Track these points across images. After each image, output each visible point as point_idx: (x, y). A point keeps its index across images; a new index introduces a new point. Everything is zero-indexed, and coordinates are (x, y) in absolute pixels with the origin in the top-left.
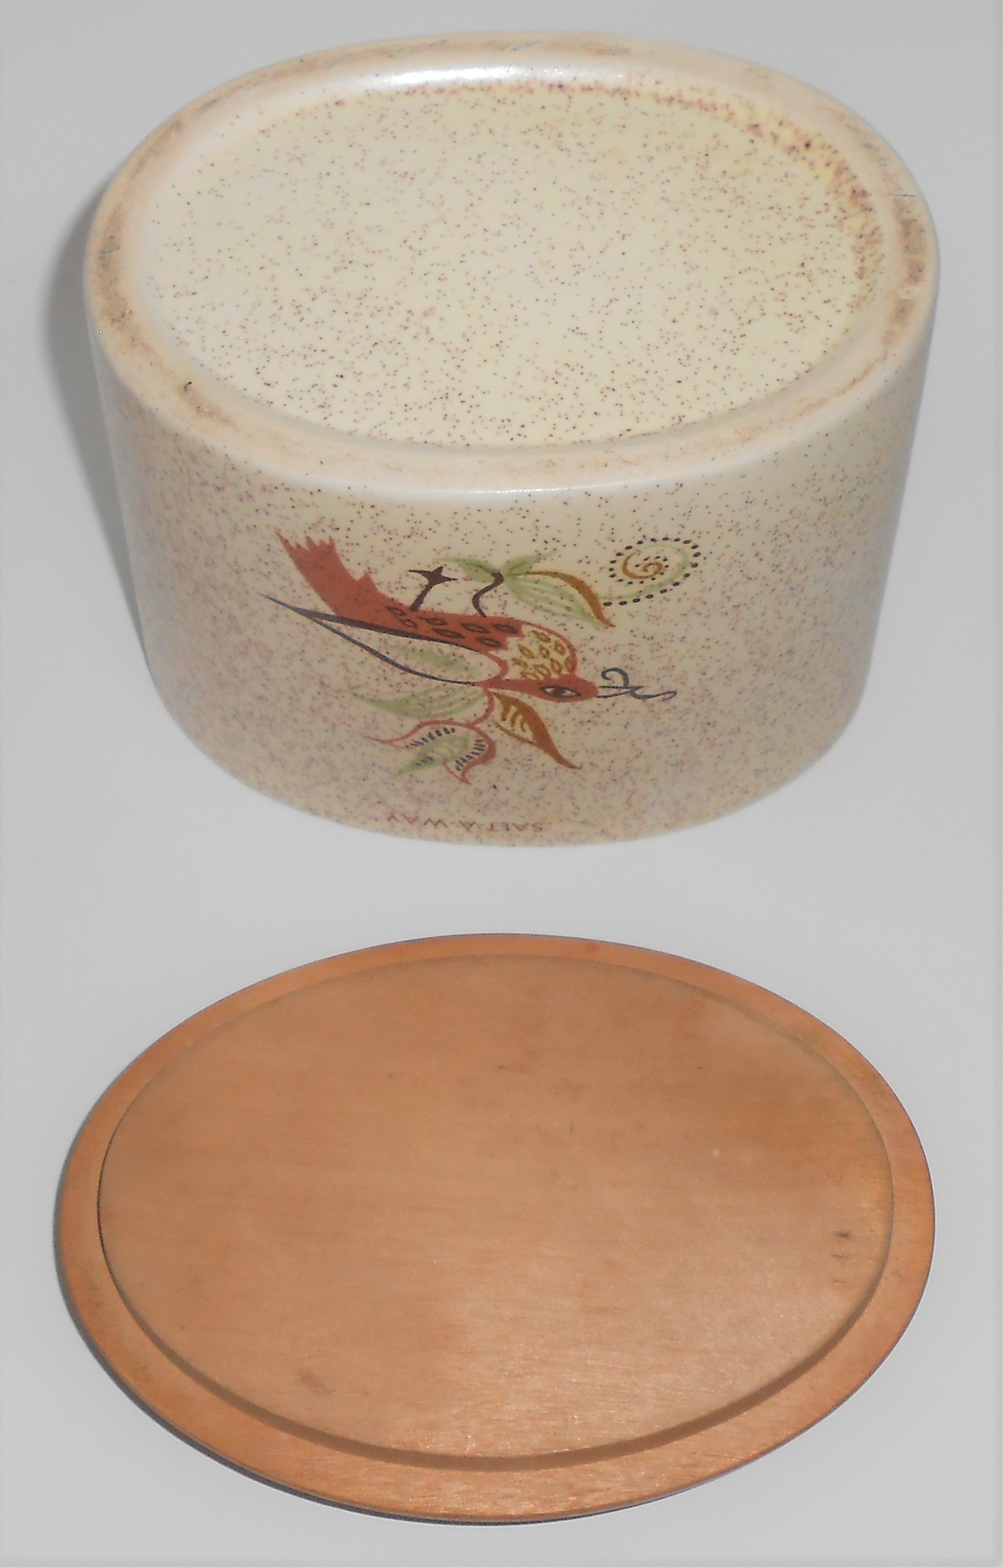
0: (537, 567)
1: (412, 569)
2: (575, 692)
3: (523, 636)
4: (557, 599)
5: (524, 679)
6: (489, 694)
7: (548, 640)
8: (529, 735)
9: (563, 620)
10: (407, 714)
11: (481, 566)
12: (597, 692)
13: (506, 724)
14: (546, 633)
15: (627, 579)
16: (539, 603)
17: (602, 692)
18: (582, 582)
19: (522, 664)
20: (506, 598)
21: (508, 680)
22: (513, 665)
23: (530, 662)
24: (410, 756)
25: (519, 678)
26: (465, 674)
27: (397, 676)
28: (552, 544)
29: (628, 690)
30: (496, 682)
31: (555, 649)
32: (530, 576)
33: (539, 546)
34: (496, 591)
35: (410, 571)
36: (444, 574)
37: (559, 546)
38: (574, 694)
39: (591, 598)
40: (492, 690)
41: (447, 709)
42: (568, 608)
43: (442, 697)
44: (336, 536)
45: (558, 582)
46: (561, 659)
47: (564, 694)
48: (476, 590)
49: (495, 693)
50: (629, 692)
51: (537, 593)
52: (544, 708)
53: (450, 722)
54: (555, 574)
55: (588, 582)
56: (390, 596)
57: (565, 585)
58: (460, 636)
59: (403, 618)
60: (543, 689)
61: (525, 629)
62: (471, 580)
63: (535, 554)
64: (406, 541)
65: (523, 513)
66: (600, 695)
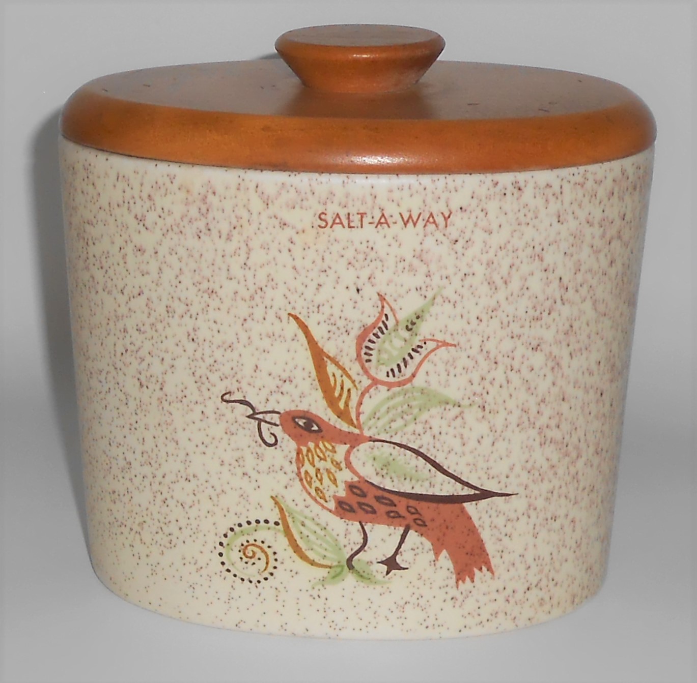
0: (323, 572)
1: (406, 570)
2: (295, 422)
3: (334, 497)
4: (312, 537)
5: (333, 444)
6: (359, 427)
7: (317, 489)
8: (331, 368)
9: (307, 511)
10: (422, 391)
11: (362, 576)
12: (280, 418)
13: (348, 384)
14: (318, 499)
15: (265, 546)
16: (322, 533)
17: (276, 418)
18: (295, 552)
19: (335, 463)
20: (345, 542)
21: (345, 444)
22: (341, 462)
23: (328, 465)
24: (425, 329)
25: (338, 445)
26: (376, 452)
27: (424, 443)
28: (315, 594)
29: (257, 416)
30: (354, 441)
31: (311, 478)
32: (329, 564)
33: (323, 594)
34: (352, 550)
35: (407, 569)
36: (385, 568)
37: (311, 592)
38: (297, 420)
39: (288, 532)
40: (356, 431)
41: (391, 403)
42: (303, 525)
43: (393, 421)
44: (453, 592)
45: (311, 555)
46: (307, 466)
47: (304, 421)
48: (365, 551)
49: (355, 427)
50: (258, 414)
51: (325, 545)
52: (318, 406)
53: (390, 386)
54: (313, 563)
55: (290, 551)
56: (424, 539)
57: (306, 550)
58: (378, 499)
59: (416, 516)
60: (320, 430)
61: (332, 505)
62: (368, 562)
63: (325, 586)
64: (407, 598)
65: (333, 625)
66: (277, 415)
